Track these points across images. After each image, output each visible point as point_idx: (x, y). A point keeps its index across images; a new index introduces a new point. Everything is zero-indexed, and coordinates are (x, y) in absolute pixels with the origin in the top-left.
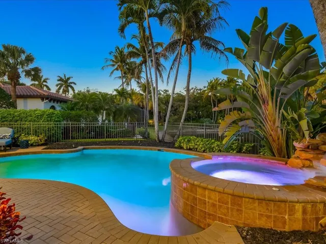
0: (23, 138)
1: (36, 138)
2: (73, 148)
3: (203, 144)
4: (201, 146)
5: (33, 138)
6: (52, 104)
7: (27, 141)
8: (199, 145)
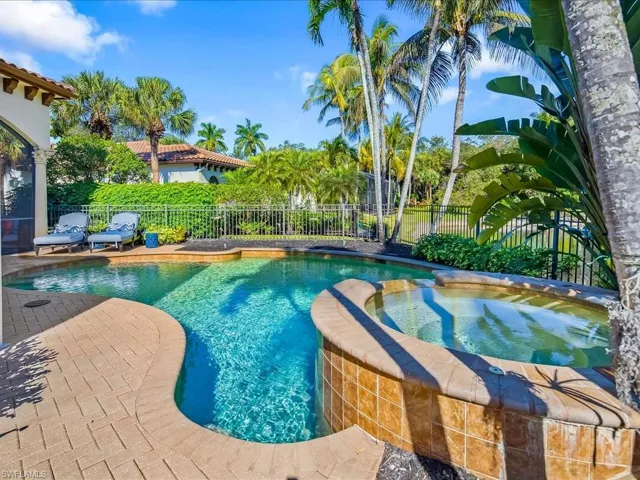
0: (151, 230)
1: (171, 231)
2: (224, 250)
3: (466, 252)
4: (461, 255)
5: (165, 232)
6: (212, 173)
7: (156, 236)
8: (459, 252)
